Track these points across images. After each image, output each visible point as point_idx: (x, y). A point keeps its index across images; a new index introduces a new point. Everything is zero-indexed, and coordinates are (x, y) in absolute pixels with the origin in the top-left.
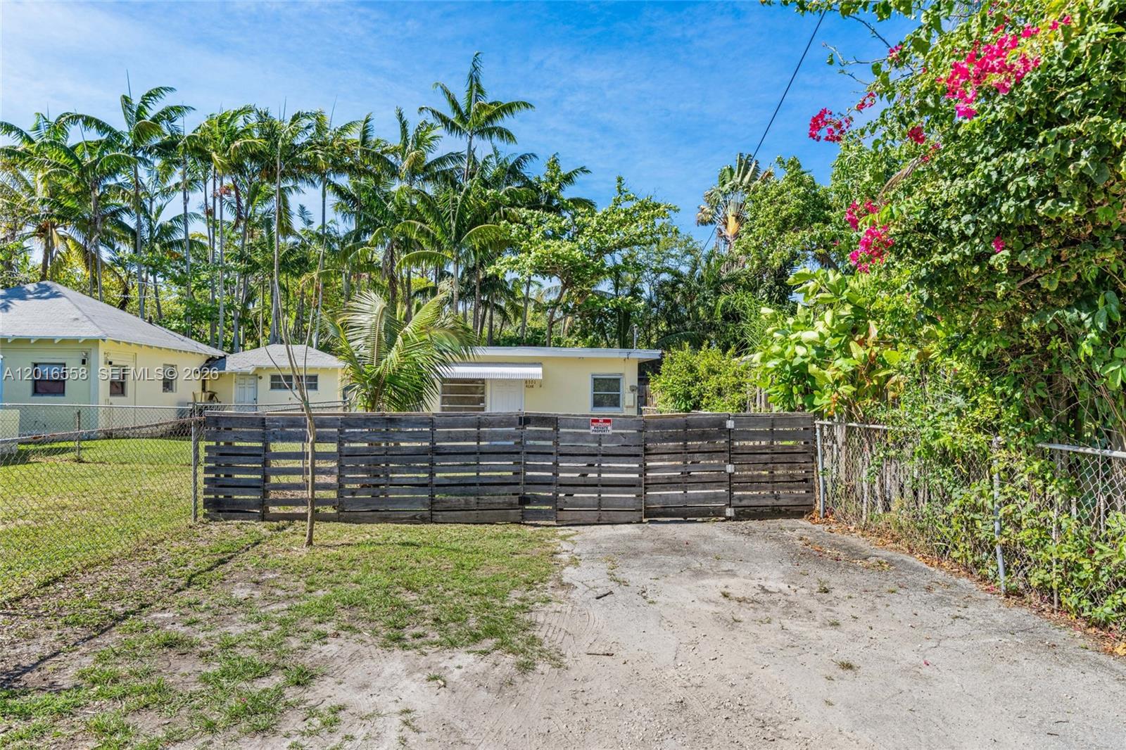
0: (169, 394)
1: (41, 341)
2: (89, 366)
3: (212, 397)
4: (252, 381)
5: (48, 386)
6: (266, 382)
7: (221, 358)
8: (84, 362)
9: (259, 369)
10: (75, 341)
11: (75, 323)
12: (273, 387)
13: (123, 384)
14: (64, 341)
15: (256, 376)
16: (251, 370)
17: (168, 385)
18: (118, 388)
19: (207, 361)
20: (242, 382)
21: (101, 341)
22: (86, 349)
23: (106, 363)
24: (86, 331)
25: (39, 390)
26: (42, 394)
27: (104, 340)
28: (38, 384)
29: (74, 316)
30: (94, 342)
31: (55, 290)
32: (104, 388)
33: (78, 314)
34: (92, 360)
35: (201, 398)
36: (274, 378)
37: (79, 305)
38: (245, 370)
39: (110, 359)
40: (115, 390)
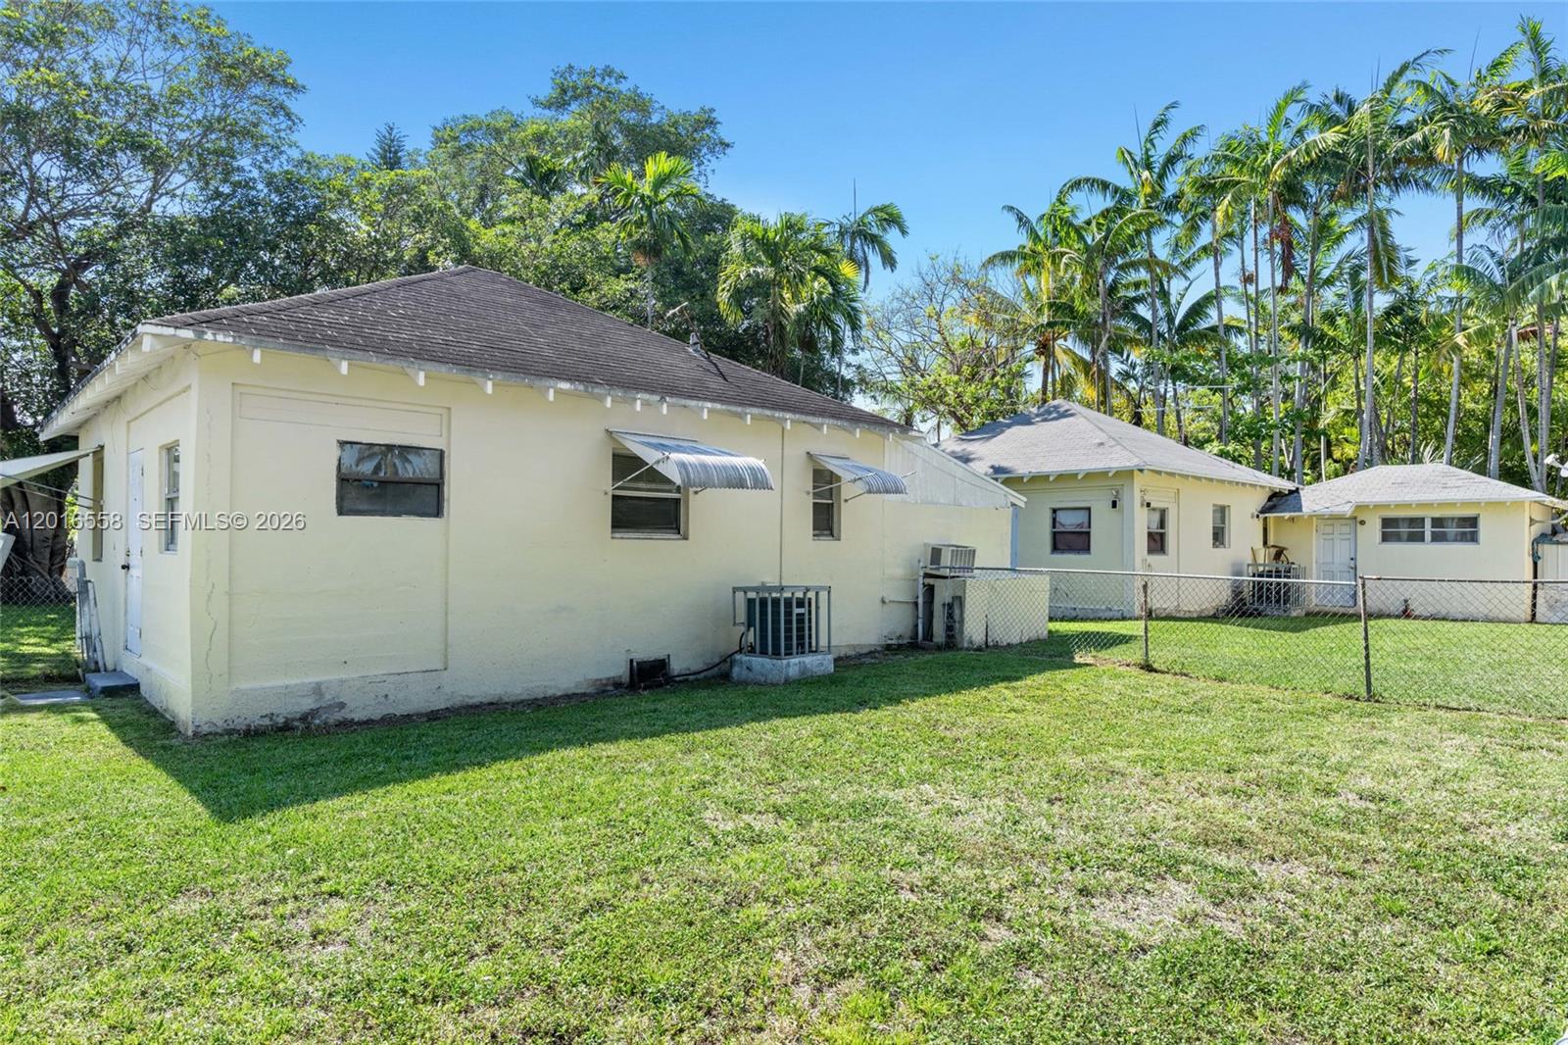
0: (1220, 551)
1: (1062, 477)
2: (1122, 511)
3: (1279, 554)
4: (1346, 529)
5: (1071, 540)
6: (1374, 528)
7: (1291, 492)
8: (1114, 505)
9: (1360, 507)
10: (1103, 474)
11: (1101, 450)
12: (1385, 538)
13: (1162, 536)
14: (1089, 475)
15: (1356, 521)
16: (1347, 510)
17: (1218, 537)
18: (1157, 542)
19: (1270, 499)
20: (1329, 529)
21: (1136, 473)
22: (1116, 483)
23: (1142, 505)
24: (1116, 459)
25: (1059, 546)
26: (1063, 551)
27: (1141, 471)
28: (1058, 536)
29: (1098, 441)
30: (1126, 474)
31: (1062, 410)
32: (1141, 542)
33: (1101, 437)
34: (1123, 503)
35: (1263, 556)
36: (1387, 522)
37: (1101, 426)
38: (1337, 510)
39: (1147, 499)
40: (1153, 544)
